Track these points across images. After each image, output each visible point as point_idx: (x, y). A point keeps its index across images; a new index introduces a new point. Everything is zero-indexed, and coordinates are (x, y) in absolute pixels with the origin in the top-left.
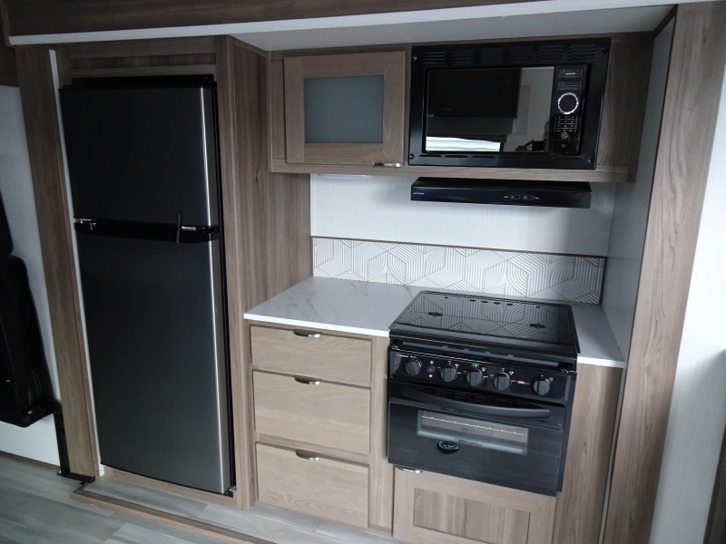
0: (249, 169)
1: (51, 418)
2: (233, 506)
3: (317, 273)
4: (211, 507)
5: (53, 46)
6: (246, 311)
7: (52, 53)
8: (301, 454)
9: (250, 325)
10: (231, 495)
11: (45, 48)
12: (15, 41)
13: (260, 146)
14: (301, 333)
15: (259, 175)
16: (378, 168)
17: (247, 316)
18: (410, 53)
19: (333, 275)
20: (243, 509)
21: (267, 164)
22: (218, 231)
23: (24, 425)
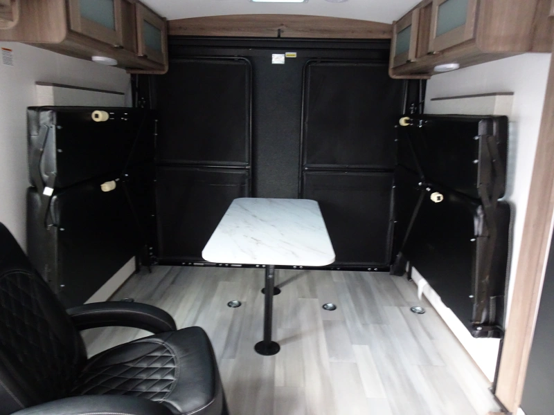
23: (473, 335)
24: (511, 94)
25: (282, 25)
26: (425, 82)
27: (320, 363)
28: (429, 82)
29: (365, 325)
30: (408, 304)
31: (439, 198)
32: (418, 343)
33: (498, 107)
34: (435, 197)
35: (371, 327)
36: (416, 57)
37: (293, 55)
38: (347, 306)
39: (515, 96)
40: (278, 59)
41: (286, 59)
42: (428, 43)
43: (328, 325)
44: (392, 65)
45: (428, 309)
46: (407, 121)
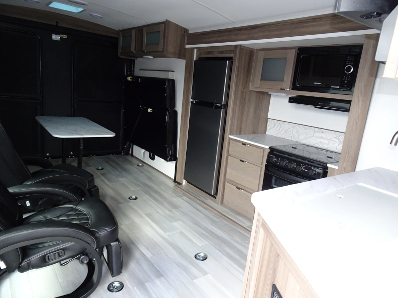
0: (240, 87)
1: (175, 162)
2: (215, 202)
3: (267, 133)
4: (209, 200)
5: (196, 48)
6: (230, 135)
7: (195, 50)
8: (237, 188)
9: (230, 139)
10: (215, 198)
11: (193, 49)
12: (187, 46)
13: (247, 81)
14: (244, 144)
15: (244, 90)
16: (282, 91)
17: (230, 136)
18: (297, 50)
19: (273, 134)
20: (218, 204)
21: (249, 87)
22: (226, 107)
23: (167, 161)
24: (174, 72)
25: (58, 19)
26: (134, 61)
27: (107, 185)
28: (136, 61)
29: (120, 172)
30: (136, 164)
31: (151, 110)
32: (145, 174)
33: (170, 76)
34: (149, 110)
35: (123, 172)
36: (135, 50)
37: (65, 36)
38: (108, 167)
39: (175, 73)
40: (56, 37)
41: (60, 38)
42: (142, 47)
43: (103, 174)
44: (120, 51)
45: (144, 164)
46: (131, 79)
